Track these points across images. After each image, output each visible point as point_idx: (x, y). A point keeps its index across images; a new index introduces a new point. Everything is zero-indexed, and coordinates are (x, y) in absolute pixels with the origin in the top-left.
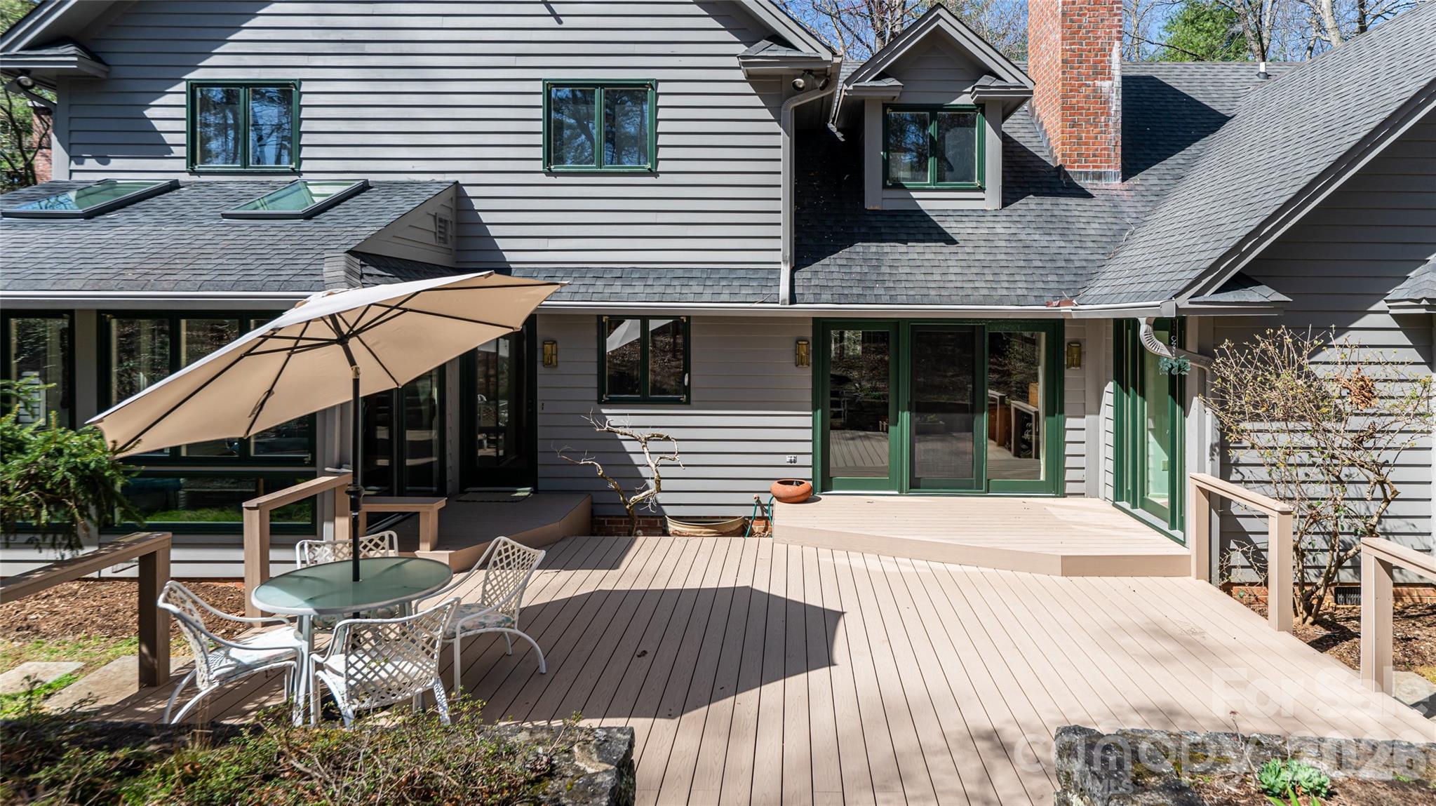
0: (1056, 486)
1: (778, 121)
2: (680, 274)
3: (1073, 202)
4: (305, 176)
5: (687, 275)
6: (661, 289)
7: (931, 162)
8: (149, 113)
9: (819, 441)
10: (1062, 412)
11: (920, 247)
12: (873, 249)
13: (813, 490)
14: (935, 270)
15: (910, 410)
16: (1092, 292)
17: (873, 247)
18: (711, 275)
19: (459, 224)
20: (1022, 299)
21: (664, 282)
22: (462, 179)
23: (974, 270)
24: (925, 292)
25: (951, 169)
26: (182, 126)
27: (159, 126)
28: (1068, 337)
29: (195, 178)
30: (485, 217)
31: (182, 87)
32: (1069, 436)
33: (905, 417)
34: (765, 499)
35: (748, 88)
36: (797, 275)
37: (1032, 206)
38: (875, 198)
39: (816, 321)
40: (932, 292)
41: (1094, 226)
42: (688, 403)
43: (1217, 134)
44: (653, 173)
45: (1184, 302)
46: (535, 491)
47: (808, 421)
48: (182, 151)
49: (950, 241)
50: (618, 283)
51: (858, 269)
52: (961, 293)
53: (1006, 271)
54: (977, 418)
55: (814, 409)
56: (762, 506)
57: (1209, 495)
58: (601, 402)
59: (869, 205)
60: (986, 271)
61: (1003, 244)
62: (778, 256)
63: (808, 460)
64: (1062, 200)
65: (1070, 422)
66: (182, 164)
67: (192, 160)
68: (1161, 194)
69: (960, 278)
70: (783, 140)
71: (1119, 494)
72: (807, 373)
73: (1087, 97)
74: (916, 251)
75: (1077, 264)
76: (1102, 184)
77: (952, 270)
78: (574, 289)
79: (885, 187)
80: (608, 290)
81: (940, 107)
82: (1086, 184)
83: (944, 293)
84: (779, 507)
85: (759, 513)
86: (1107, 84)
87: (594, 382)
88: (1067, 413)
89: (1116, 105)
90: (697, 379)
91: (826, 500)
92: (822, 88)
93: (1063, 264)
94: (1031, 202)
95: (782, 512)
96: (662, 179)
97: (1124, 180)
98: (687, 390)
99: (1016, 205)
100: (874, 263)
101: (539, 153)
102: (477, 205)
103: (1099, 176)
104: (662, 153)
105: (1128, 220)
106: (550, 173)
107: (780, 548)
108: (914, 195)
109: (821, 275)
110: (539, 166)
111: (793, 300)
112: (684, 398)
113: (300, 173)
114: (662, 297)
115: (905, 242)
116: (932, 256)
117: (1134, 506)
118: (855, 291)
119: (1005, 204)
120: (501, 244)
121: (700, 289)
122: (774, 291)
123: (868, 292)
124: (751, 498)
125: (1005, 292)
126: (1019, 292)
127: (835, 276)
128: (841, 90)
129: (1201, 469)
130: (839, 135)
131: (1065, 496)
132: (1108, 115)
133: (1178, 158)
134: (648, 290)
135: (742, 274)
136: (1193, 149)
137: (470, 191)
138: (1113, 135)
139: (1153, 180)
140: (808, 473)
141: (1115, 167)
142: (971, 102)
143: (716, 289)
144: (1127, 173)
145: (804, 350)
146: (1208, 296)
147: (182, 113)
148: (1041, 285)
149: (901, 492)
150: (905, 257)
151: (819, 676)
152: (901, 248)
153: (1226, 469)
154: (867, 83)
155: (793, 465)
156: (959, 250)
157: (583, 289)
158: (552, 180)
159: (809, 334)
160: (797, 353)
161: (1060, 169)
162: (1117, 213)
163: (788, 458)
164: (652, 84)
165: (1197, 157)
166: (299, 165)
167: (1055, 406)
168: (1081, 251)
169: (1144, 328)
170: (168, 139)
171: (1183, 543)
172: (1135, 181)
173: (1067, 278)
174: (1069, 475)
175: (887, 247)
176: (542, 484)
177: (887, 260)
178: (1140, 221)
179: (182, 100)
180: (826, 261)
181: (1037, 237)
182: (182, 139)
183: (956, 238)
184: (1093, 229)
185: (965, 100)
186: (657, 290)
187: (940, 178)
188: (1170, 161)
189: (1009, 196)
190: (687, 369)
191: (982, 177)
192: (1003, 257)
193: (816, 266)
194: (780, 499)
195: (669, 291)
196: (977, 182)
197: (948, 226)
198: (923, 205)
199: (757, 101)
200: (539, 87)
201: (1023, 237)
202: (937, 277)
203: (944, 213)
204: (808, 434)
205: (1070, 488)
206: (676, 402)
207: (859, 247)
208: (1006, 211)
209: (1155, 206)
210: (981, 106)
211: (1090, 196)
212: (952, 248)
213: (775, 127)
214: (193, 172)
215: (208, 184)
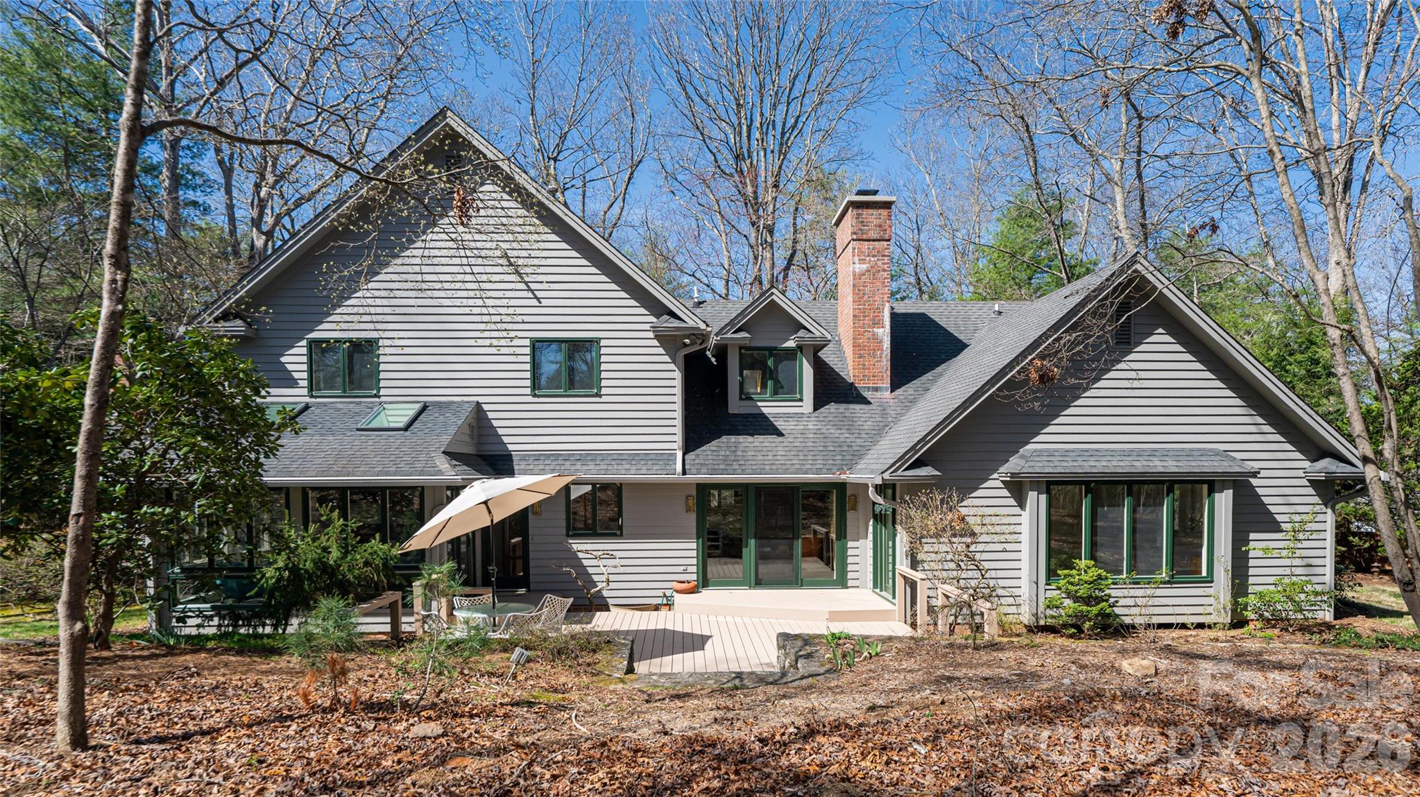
0: (842, 583)
1: (674, 362)
2: (616, 457)
3: (857, 407)
4: (383, 399)
5: (619, 458)
6: (605, 467)
7: (770, 383)
8: (283, 359)
9: (700, 558)
10: (845, 538)
11: (761, 438)
12: (733, 440)
13: (697, 587)
14: (770, 453)
15: (755, 537)
16: (859, 467)
17: (733, 439)
18: (634, 458)
19: (479, 427)
20: (818, 472)
21: (606, 462)
22: (481, 400)
23: (792, 453)
24: (762, 467)
25: (782, 387)
26: (305, 367)
27: (289, 367)
28: (849, 492)
29: (313, 400)
30: (495, 423)
31: (304, 343)
32: (850, 552)
33: (752, 542)
34: (668, 593)
35: (655, 343)
36: (686, 457)
37: (832, 410)
38: (735, 406)
39: (698, 485)
40: (767, 467)
41: (868, 423)
42: (621, 535)
43: (959, 357)
44: (598, 395)
45: (887, 476)
46: (529, 591)
47: (694, 546)
48: (305, 383)
49: (780, 434)
50: (579, 463)
51: (723, 453)
52: (784, 467)
53: (811, 453)
54: (795, 543)
55: (698, 539)
56: (667, 597)
57: (905, 578)
58: (568, 535)
59: (731, 411)
60: (800, 453)
61: (811, 436)
62: (675, 446)
63: (694, 569)
64: (852, 406)
65: (850, 544)
66: (305, 391)
67: (311, 388)
68: (913, 402)
69: (784, 458)
70: (678, 375)
71: (875, 586)
72: (693, 517)
73: (869, 339)
74: (758, 440)
75: (855, 448)
76: (878, 394)
77: (779, 453)
78: (552, 467)
79: (741, 399)
80: (573, 468)
81: (775, 348)
82: (867, 394)
83: (774, 467)
84: (677, 596)
85: (665, 602)
86: (881, 330)
87: (564, 524)
88: (848, 537)
89: (887, 344)
90: (626, 520)
91: (706, 593)
92: (701, 344)
93: (846, 448)
94: (832, 407)
95: (679, 599)
96: (604, 399)
97: (892, 392)
98: (620, 528)
99: (822, 410)
100: (733, 449)
101: (528, 383)
102: (490, 415)
103: (876, 389)
104: (604, 383)
105: (890, 420)
106: (535, 396)
107: (678, 616)
108: (759, 404)
109: (701, 457)
110: (528, 391)
111: (684, 473)
112: (619, 533)
113: (379, 397)
114: (606, 472)
115: (752, 435)
116: (768, 444)
117: (881, 590)
118: (722, 467)
119: (815, 409)
120: (505, 439)
121: (628, 467)
122: (673, 467)
123: (729, 467)
124: (660, 593)
125: (809, 467)
126: (818, 466)
127: (709, 457)
128: (713, 340)
129: (902, 564)
130: (713, 360)
131: (847, 588)
132: (882, 350)
133: (929, 376)
134: (598, 467)
135: (653, 457)
136: (939, 369)
137: (485, 407)
138: (886, 363)
139: (911, 391)
140: (694, 577)
141: (887, 383)
142: (794, 345)
143: (639, 466)
144: (894, 387)
145: (691, 502)
146: (899, 472)
147: (305, 359)
148: (831, 462)
149: (750, 587)
150: (752, 445)
151: (698, 654)
152: (750, 439)
153: (914, 564)
154: (729, 335)
155: (685, 572)
156: (785, 440)
157: (558, 468)
158: (536, 400)
159: (694, 493)
160: (687, 504)
161: (852, 384)
162: (884, 413)
163: (682, 568)
164: (598, 340)
165: (941, 375)
166: (379, 392)
167: (842, 535)
168: (858, 440)
169: (871, 489)
170: (296, 375)
171: (895, 604)
172: (899, 392)
173: (847, 457)
174: (850, 575)
175: (741, 438)
176: (532, 587)
177: (741, 447)
178: (896, 420)
179: (304, 351)
180: (704, 448)
181: (832, 431)
182: (305, 375)
183: (784, 432)
184: (868, 425)
185: (791, 344)
186: (602, 467)
187: (776, 392)
188: (924, 378)
189: (819, 403)
190: (620, 514)
191: (801, 392)
192: (811, 444)
193: (698, 451)
194: (677, 591)
195: (610, 468)
196: (798, 396)
197: (779, 424)
198: (765, 410)
199: (661, 351)
200: (527, 342)
201: (824, 431)
202: (770, 458)
203: (777, 416)
204: (694, 553)
205: (850, 583)
206: (614, 535)
207: (724, 438)
208: (816, 414)
209: (907, 409)
210: (800, 348)
211: (869, 403)
212: (781, 439)
213: (672, 367)
214: (312, 396)
215: (325, 404)
